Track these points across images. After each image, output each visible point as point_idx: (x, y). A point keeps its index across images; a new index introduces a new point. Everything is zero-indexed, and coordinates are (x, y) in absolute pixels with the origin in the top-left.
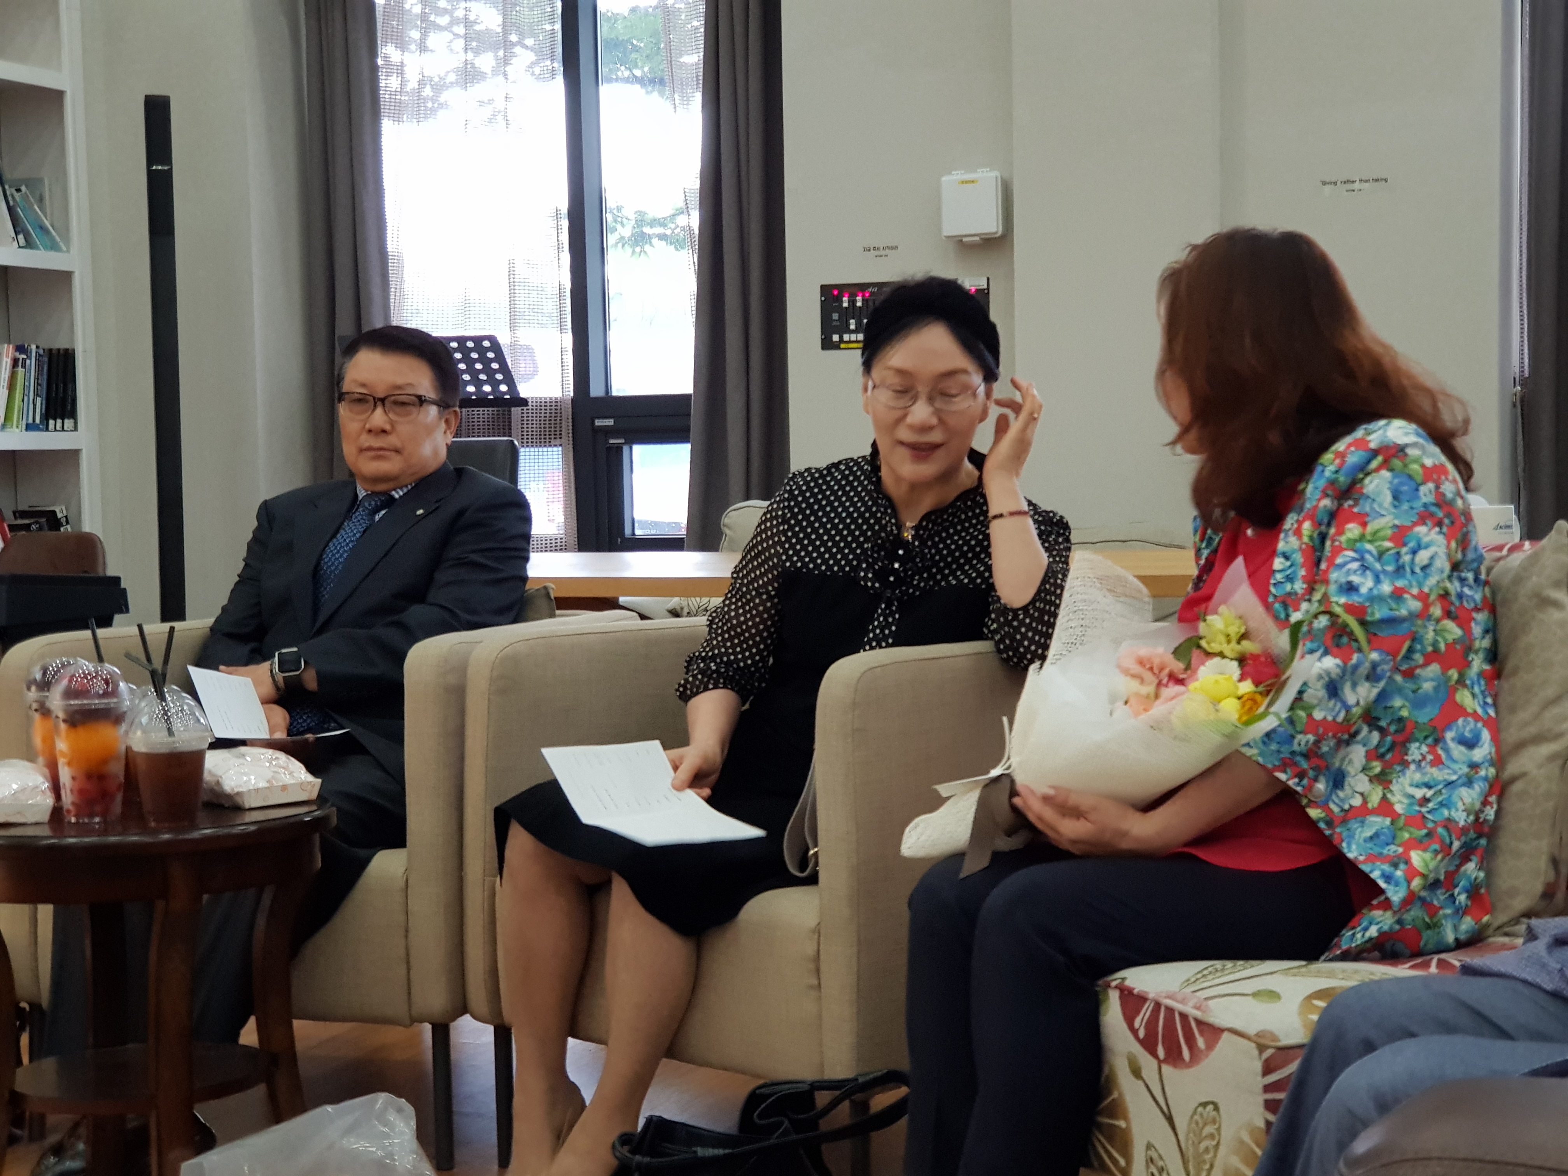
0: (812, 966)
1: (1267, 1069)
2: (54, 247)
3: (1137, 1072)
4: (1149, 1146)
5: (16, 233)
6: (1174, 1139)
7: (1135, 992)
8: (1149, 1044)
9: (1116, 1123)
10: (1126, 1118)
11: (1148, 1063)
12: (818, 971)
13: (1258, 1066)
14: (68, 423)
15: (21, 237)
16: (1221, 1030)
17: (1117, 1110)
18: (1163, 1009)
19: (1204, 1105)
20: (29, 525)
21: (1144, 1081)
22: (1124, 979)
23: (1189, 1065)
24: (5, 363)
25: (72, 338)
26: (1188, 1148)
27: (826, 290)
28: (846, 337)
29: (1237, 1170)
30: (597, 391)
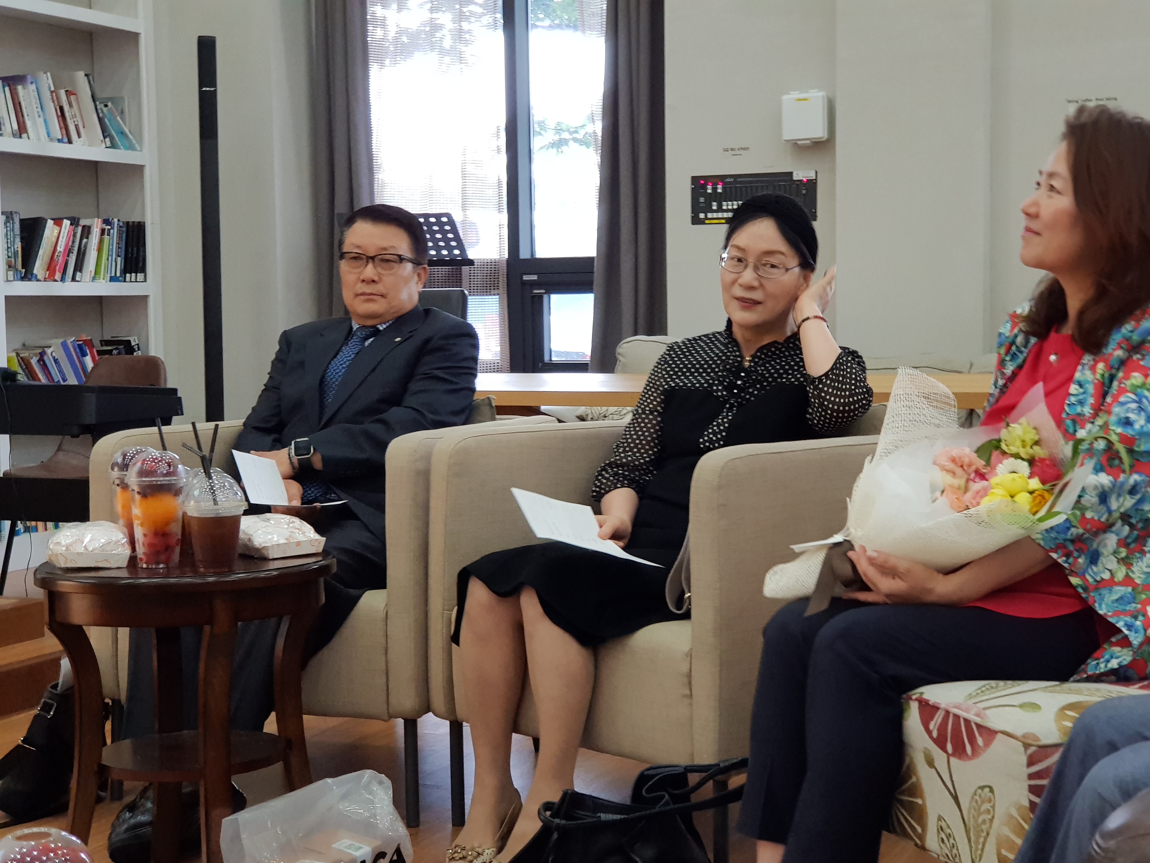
0: (686, 680)
1: (1031, 762)
2: (131, 147)
3: (931, 763)
4: (940, 818)
5: (105, 137)
6: (959, 813)
7: (930, 703)
8: (940, 742)
9: (915, 800)
10: (922, 797)
11: (939, 757)
12: (690, 683)
13: (1024, 760)
14: (140, 276)
15: (107, 140)
16: (996, 732)
17: (915, 791)
18: (951, 716)
19: (982, 788)
20: (112, 350)
21: (936, 770)
22: (922, 693)
23: (970, 758)
24: (96, 232)
25: (143, 214)
26: (969, 820)
27: (695, 180)
28: (710, 215)
29: (1008, 837)
30: (524, 254)
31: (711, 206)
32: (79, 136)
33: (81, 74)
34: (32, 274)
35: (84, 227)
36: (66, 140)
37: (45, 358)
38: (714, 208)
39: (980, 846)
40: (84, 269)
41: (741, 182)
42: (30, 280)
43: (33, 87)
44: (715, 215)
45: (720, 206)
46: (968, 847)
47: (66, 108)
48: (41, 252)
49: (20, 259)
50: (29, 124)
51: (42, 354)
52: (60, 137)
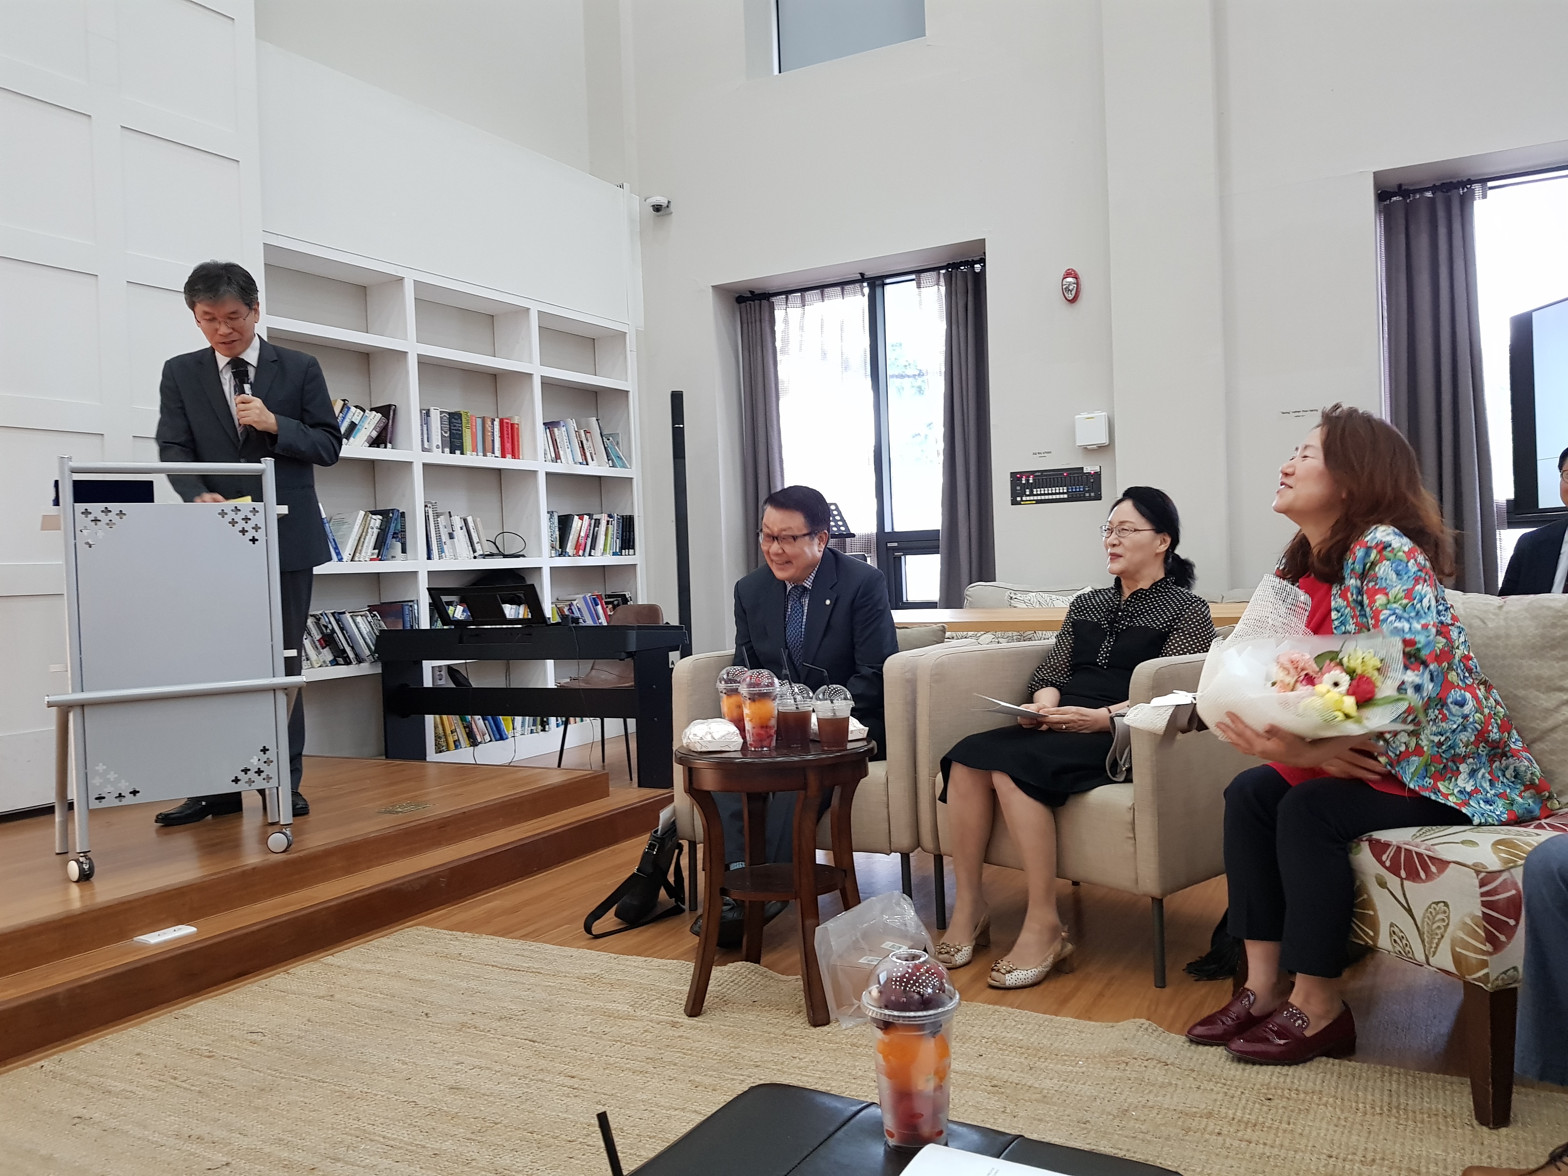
0: (1130, 827)
1: (1482, 884)
2: (624, 466)
3: (1382, 884)
4: (1392, 925)
5: (608, 460)
6: (1412, 921)
7: (1382, 841)
8: (1394, 869)
9: (1366, 912)
10: (1374, 910)
11: (1393, 881)
12: (1134, 829)
13: (1476, 882)
14: (631, 551)
15: (610, 462)
16: (1449, 862)
17: (1368, 904)
18: (1403, 850)
19: (1437, 903)
20: (613, 601)
21: (1389, 890)
22: (1371, 835)
23: (1424, 881)
24: (603, 523)
25: (633, 511)
26: (1423, 927)
27: (1013, 475)
28: (1024, 498)
29: (1462, 939)
30: (888, 529)
31: (1025, 492)
32: (593, 460)
33: (594, 419)
34: (566, 552)
35: (596, 520)
36: (585, 463)
37: (573, 607)
38: (1028, 493)
39: (1434, 945)
40: (596, 549)
41: (1046, 475)
42: (564, 556)
43: (564, 429)
44: (1028, 498)
45: (1031, 491)
46: (1421, 946)
47: (585, 442)
48: (571, 537)
49: (558, 543)
50: (561, 453)
51: (570, 605)
52: (581, 461)
